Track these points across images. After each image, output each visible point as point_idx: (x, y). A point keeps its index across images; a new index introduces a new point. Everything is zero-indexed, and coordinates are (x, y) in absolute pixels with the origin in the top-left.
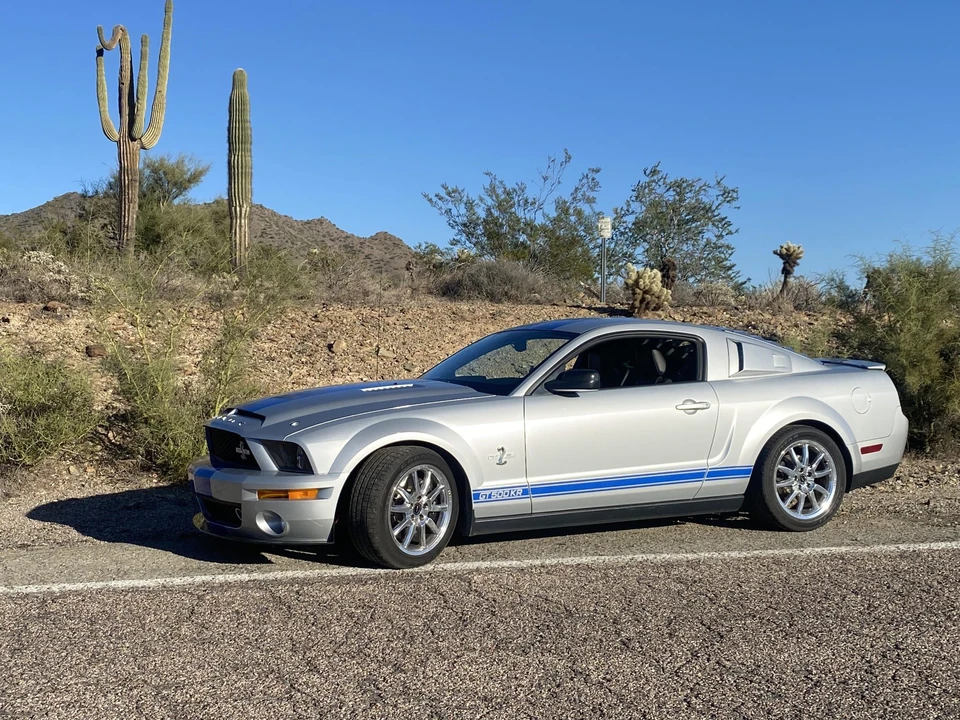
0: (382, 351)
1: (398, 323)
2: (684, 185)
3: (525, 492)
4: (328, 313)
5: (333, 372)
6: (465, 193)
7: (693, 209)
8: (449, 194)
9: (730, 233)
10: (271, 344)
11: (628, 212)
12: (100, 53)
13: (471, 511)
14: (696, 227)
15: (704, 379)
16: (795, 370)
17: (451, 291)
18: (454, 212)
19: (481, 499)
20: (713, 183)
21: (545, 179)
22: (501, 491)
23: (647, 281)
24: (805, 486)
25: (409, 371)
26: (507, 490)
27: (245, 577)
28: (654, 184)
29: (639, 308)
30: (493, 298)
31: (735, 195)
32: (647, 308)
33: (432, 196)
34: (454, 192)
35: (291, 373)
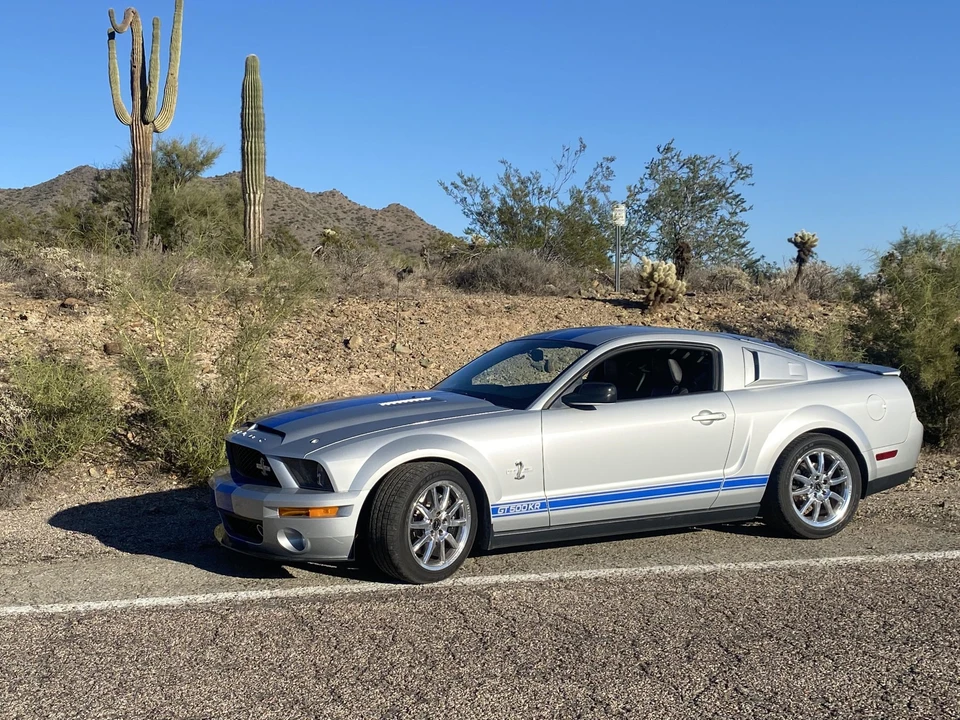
0: (399, 347)
1: (413, 317)
2: (698, 162)
4: (344, 308)
5: (349, 369)
6: (481, 182)
7: (707, 187)
8: (465, 183)
9: (744, 210)
10: (287, 341)
11: (642, 190)
12: (112, 36)
13: (490, 525)
14: (710, 205)
15: (720, 390)
16: (811, 379)
17: (465, 282)
18: (469, 201)
19: (500, 513)
20: (726, 160)
21: (560, 168)
22: (519, 505)
23: (662, 274)
24: (820, 494)
25: (425, 367)
27: (267, 594)
28: (667, 161)
29: (654, 301)
30: (507, 289)
31: (749, 172)
32: (662, 301)
33: (448, 184)
34: (470, 180)
35: (308, 370)
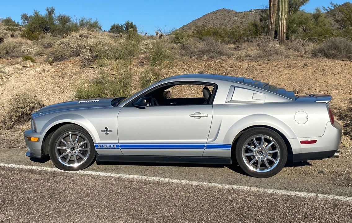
3: (117, 146)
13: (96, 152)
15: (212, 104)
16: (266, 101)
22: (107, 145)
24: (262, 157)
26: (110, 145)
